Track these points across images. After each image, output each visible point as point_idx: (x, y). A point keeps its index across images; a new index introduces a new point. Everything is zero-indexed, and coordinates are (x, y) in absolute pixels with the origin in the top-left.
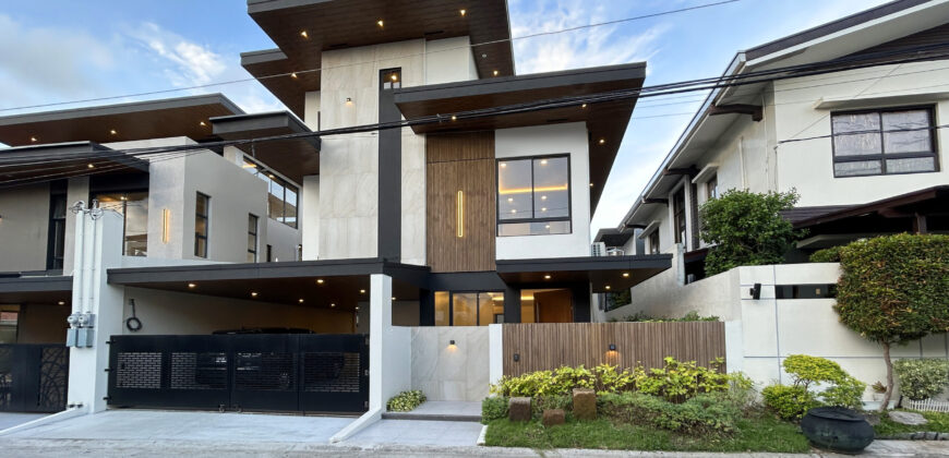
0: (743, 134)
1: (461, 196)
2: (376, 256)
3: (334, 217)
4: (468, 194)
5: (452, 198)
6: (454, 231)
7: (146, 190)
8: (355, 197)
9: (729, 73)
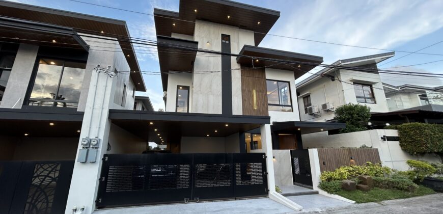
0: (325, 84)
1: (254, 91)
2: (221, 114)
3: (201, 93)
4: (256, 91)
5: (251, 92)
6: (253, 107)
7: (86, 62)
8: (211, 85)
9: (335, 65)
